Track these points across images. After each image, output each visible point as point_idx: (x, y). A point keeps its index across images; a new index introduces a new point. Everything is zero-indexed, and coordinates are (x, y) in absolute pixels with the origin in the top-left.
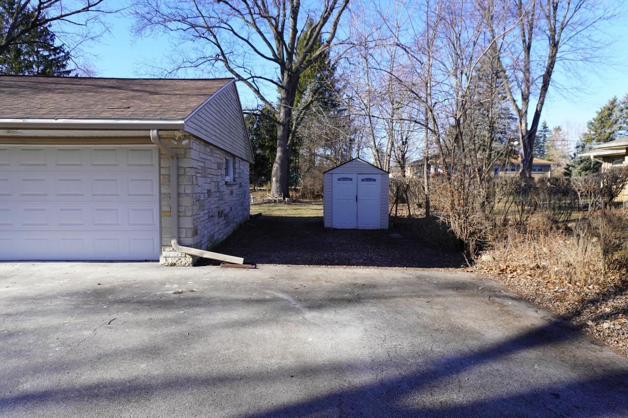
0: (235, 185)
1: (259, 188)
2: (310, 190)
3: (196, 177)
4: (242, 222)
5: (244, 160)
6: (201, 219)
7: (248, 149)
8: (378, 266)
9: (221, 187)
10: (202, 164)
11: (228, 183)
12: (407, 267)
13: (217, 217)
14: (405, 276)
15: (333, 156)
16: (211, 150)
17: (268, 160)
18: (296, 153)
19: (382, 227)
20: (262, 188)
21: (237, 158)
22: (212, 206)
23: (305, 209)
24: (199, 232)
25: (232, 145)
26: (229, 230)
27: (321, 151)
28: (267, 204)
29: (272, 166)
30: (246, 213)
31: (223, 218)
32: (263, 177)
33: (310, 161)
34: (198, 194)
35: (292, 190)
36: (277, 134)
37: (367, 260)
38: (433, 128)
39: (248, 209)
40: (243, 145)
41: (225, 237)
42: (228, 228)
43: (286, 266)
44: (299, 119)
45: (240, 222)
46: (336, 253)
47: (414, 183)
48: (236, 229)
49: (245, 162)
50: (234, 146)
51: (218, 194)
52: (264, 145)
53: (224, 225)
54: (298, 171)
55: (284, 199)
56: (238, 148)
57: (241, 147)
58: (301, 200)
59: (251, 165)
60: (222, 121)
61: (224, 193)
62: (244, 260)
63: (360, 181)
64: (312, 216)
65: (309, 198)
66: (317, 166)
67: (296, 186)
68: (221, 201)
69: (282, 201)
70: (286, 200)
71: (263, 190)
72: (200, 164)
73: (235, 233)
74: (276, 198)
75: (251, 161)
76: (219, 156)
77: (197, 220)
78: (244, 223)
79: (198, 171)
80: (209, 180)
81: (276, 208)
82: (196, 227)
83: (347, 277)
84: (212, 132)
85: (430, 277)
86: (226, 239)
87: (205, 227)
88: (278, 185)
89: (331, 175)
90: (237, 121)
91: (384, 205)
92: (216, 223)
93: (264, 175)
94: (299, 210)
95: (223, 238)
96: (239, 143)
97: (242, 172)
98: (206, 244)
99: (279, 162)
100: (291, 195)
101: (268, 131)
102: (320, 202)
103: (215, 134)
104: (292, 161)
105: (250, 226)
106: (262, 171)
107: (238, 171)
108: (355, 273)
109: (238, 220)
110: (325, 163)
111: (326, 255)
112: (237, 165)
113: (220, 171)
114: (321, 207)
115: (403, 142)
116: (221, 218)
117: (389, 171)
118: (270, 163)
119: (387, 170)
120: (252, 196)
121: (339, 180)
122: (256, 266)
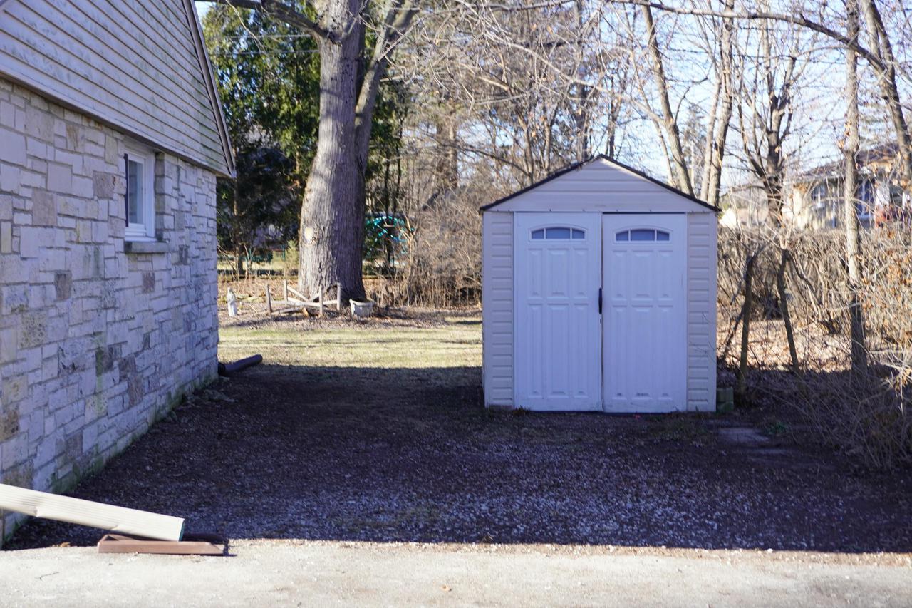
0: (161, 253)
1: (255, 266)
2: (440, 271)
3: (13, 225)
4: (188, 389)
5: (195, 164)
6: (32, 379)
7: (213, 126)
8: (669, 546)
9: (110, 263)
10: (37, 181)
11: (134, 248)
12: (776, 548)
13: (94, 370)
14: (771, 581)
15: (521, 152)
16: (71, 129)
17: (290, 164)
18: (389, 141)
19: (692, 406)
20: (268, 267)
21: (167, 158)
22: (74, 332)
23: (418, 341)
24: (23, 424)
25: (150, 109)
26: (140, 417)
27: (477, 133)
28: (284, 324)
29: (304, 184)
30: (202, 355)
31: (116, 373)
32: (271, 227)
33: (440, 169)
34: (20, 289)
35: (372, 271)
36: (319, 72)
37: (631, 522)
38: (871, 48)
39: (211, 341)
40: (191, 111)
41: (122, 444)
42: (134, 410)
43: (334, 546)
44: (400, 18)
45: (182, 387)
46: (520, 499)
47: (808, 247)
48: (163, 413)
49: (200, 172)
50: (159, 114)
51: (95, 288)
52: (276, 112)
53: (119, 399)
54: (395, 206)
55: (345, 303)
56: (172, 121)
57: (185, 117)
58: (409, 308)
59: (223, 185)
60: (110, 24)
61: (119, 284)
62: (186, 528)
63: (611, 236)
64: (444, 365)
65: (437, 302)
66: (463, 187)
67: (389, 258)
68: (110, 312)
69: (338, 314)
70: (353, 308)
71: (273, 272)
72: (28, 178)
73: (160, 426)
74: (317, 300)
75: (224, 170)
76: (100, 152)
77: (17, 380)
78: (197, 392)
79: (19, 203)
80: (61, 238)
81: (316, 337)
82: (12, 408)
83: (554, 583)
84: (75, 64)
85: (859, 585)
86: (128, 451)
87: (46, 405)
88: (322, 255)
89: (507, 218)
90: (169, 26)
91: (700, 325)
92: (87, 391)
93: (274, 218)
94: (398, 345)
95: (115, 444)
96: (179, 103)
97: (187, 207)
98: (51, 468)
99: (327, 172)
100: (369, 289)
101: (290, 63)
102: (473, 314)
103: (83, 69)
104: (376, 167)
105: (218, 401)
106: (269, 205)
107: (172, 203)
108: (584, 571)
109: (172, 383)
110: (494, 174)
111: (484, 507)
112: (169, 185)
113: (103, 203)
114: (476, 333)
115: (775, 100)
116: (109, 375)
117: (717, 201)
118: (295, 177)
119: (711, 201)
120: (229, 296)
121: (537, 233)
122: (227, 548)
